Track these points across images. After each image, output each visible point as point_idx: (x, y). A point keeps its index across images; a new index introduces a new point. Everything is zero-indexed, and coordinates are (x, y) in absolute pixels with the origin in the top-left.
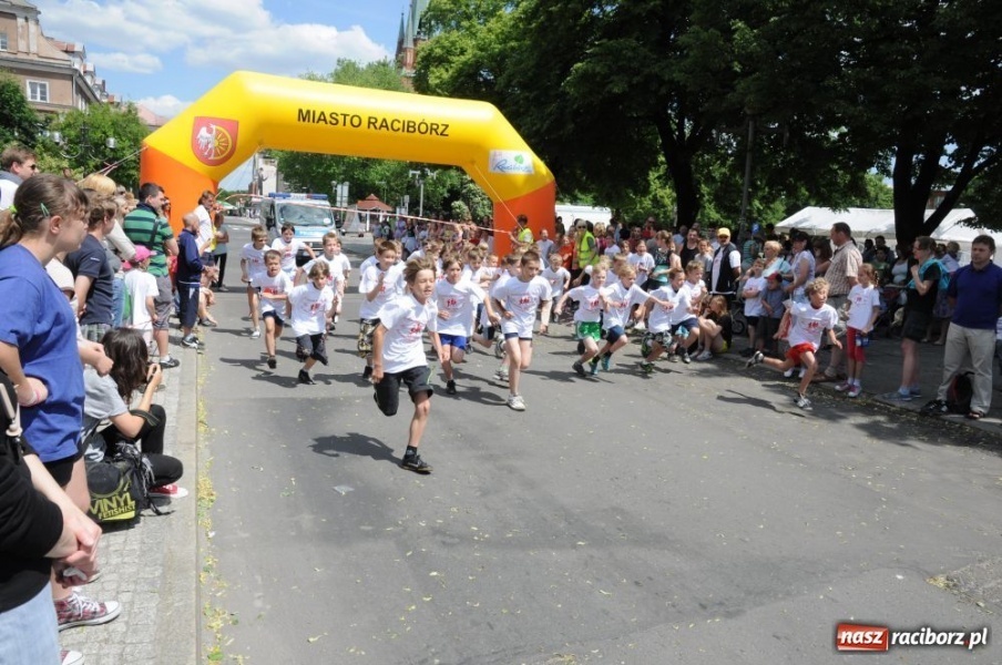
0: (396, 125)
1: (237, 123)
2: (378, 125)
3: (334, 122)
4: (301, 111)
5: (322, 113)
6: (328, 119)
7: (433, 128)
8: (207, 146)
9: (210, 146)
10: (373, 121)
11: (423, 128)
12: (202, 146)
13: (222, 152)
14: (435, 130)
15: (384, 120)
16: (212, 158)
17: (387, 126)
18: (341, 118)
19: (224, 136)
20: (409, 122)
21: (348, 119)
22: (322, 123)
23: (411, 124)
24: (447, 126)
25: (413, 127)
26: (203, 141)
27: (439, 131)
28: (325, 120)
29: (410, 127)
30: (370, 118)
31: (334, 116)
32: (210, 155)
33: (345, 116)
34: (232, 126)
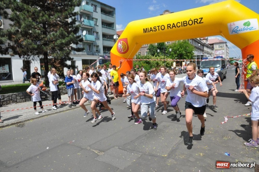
0: (179, 25)
1: (127, 38)
2: (171, 27)
3: (155, 30)
4: (144, 29)
5: (151, 28)
6: (153, 29)
7: (195, 21)
8: (120, 48)
9: (121, 48)
10: (169, 25)
11: (191, 23)
12: (119, 49)
13: (125, 49)
14: (196, 22)
15: (174, 24)
16: (122, 51)
17: (175, 26)
18: (157, 28)
19: (124, 44)
20: (184, 22)
21: (160, 27)
22: (151, 31)
23: (185, 22)
24: (202, 18)
25: (186, 23)
26: (119, 47)
27: (198, 22)
28: (152, 30)
29: (185, 24)
30: (168, 25)
31: (155, 28)
32: (121, 51)
33: (158, 26)
34: (126, 40)
